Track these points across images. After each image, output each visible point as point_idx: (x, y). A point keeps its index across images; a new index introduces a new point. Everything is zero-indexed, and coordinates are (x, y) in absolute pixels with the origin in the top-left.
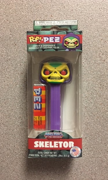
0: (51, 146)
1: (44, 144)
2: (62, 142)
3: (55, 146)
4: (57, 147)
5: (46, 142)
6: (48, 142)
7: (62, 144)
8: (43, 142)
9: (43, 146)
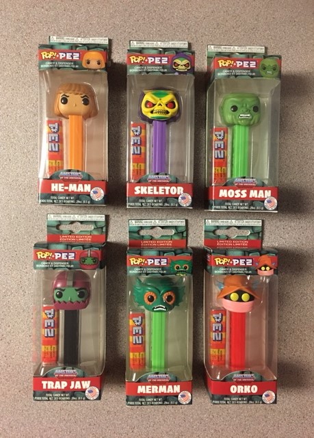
0: (156, 193)
1: (147, 190)
2: (169, 188)
3: (161, 192)
4: (163, 193)
5: (150, 188)
6: (152, 187)
7: (169, 190)
8: (146, 188)
9: (146, 193)
